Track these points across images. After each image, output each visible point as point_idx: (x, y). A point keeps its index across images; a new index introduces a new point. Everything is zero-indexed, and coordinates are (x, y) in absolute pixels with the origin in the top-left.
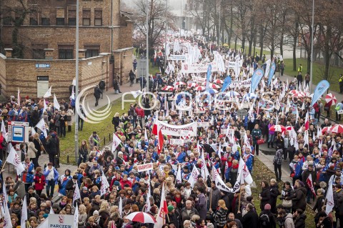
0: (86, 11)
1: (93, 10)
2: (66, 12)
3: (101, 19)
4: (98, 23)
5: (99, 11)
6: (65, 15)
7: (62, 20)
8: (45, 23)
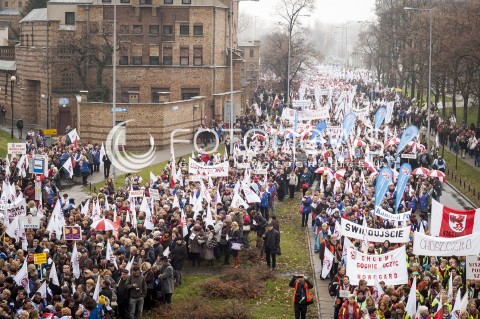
0: (184, 49)
1: (191, 48)
2: (160, 50)
3: (201, 58)
4: (198, 62)
5: (199, 49)
6: (160, 54)
7: (157, 59)
8: (137, 63)
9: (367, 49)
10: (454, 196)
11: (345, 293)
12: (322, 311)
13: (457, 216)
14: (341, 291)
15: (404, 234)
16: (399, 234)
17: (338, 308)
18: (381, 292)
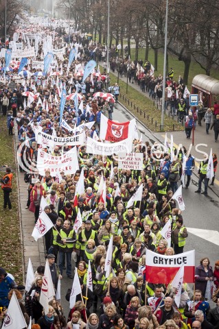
9: (67, 4)
10: (124, 112)
11: (35, 181)
12: (21, 194)
13: (117, 126)
14: (33, 179)
15: (79, 139)
16: (76, 139)
17: (30, 191)
18: (61, 179)
